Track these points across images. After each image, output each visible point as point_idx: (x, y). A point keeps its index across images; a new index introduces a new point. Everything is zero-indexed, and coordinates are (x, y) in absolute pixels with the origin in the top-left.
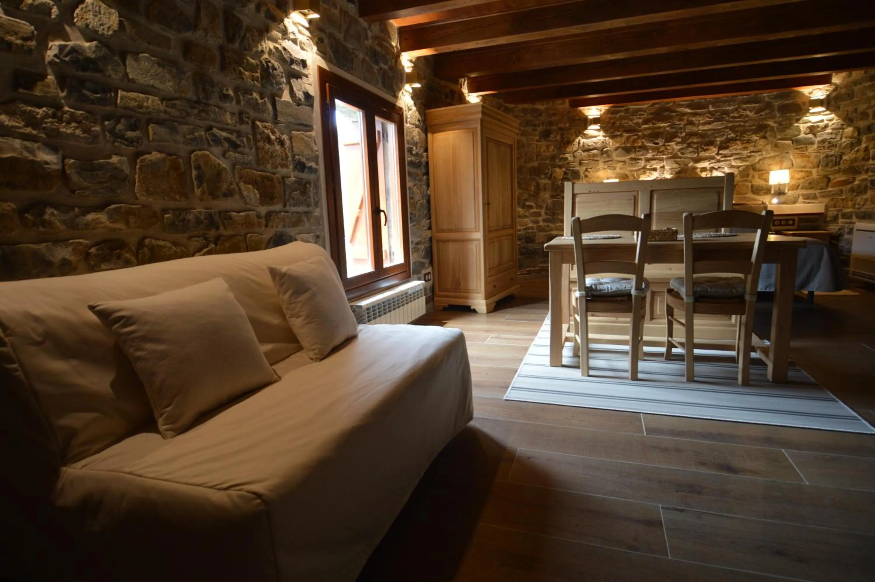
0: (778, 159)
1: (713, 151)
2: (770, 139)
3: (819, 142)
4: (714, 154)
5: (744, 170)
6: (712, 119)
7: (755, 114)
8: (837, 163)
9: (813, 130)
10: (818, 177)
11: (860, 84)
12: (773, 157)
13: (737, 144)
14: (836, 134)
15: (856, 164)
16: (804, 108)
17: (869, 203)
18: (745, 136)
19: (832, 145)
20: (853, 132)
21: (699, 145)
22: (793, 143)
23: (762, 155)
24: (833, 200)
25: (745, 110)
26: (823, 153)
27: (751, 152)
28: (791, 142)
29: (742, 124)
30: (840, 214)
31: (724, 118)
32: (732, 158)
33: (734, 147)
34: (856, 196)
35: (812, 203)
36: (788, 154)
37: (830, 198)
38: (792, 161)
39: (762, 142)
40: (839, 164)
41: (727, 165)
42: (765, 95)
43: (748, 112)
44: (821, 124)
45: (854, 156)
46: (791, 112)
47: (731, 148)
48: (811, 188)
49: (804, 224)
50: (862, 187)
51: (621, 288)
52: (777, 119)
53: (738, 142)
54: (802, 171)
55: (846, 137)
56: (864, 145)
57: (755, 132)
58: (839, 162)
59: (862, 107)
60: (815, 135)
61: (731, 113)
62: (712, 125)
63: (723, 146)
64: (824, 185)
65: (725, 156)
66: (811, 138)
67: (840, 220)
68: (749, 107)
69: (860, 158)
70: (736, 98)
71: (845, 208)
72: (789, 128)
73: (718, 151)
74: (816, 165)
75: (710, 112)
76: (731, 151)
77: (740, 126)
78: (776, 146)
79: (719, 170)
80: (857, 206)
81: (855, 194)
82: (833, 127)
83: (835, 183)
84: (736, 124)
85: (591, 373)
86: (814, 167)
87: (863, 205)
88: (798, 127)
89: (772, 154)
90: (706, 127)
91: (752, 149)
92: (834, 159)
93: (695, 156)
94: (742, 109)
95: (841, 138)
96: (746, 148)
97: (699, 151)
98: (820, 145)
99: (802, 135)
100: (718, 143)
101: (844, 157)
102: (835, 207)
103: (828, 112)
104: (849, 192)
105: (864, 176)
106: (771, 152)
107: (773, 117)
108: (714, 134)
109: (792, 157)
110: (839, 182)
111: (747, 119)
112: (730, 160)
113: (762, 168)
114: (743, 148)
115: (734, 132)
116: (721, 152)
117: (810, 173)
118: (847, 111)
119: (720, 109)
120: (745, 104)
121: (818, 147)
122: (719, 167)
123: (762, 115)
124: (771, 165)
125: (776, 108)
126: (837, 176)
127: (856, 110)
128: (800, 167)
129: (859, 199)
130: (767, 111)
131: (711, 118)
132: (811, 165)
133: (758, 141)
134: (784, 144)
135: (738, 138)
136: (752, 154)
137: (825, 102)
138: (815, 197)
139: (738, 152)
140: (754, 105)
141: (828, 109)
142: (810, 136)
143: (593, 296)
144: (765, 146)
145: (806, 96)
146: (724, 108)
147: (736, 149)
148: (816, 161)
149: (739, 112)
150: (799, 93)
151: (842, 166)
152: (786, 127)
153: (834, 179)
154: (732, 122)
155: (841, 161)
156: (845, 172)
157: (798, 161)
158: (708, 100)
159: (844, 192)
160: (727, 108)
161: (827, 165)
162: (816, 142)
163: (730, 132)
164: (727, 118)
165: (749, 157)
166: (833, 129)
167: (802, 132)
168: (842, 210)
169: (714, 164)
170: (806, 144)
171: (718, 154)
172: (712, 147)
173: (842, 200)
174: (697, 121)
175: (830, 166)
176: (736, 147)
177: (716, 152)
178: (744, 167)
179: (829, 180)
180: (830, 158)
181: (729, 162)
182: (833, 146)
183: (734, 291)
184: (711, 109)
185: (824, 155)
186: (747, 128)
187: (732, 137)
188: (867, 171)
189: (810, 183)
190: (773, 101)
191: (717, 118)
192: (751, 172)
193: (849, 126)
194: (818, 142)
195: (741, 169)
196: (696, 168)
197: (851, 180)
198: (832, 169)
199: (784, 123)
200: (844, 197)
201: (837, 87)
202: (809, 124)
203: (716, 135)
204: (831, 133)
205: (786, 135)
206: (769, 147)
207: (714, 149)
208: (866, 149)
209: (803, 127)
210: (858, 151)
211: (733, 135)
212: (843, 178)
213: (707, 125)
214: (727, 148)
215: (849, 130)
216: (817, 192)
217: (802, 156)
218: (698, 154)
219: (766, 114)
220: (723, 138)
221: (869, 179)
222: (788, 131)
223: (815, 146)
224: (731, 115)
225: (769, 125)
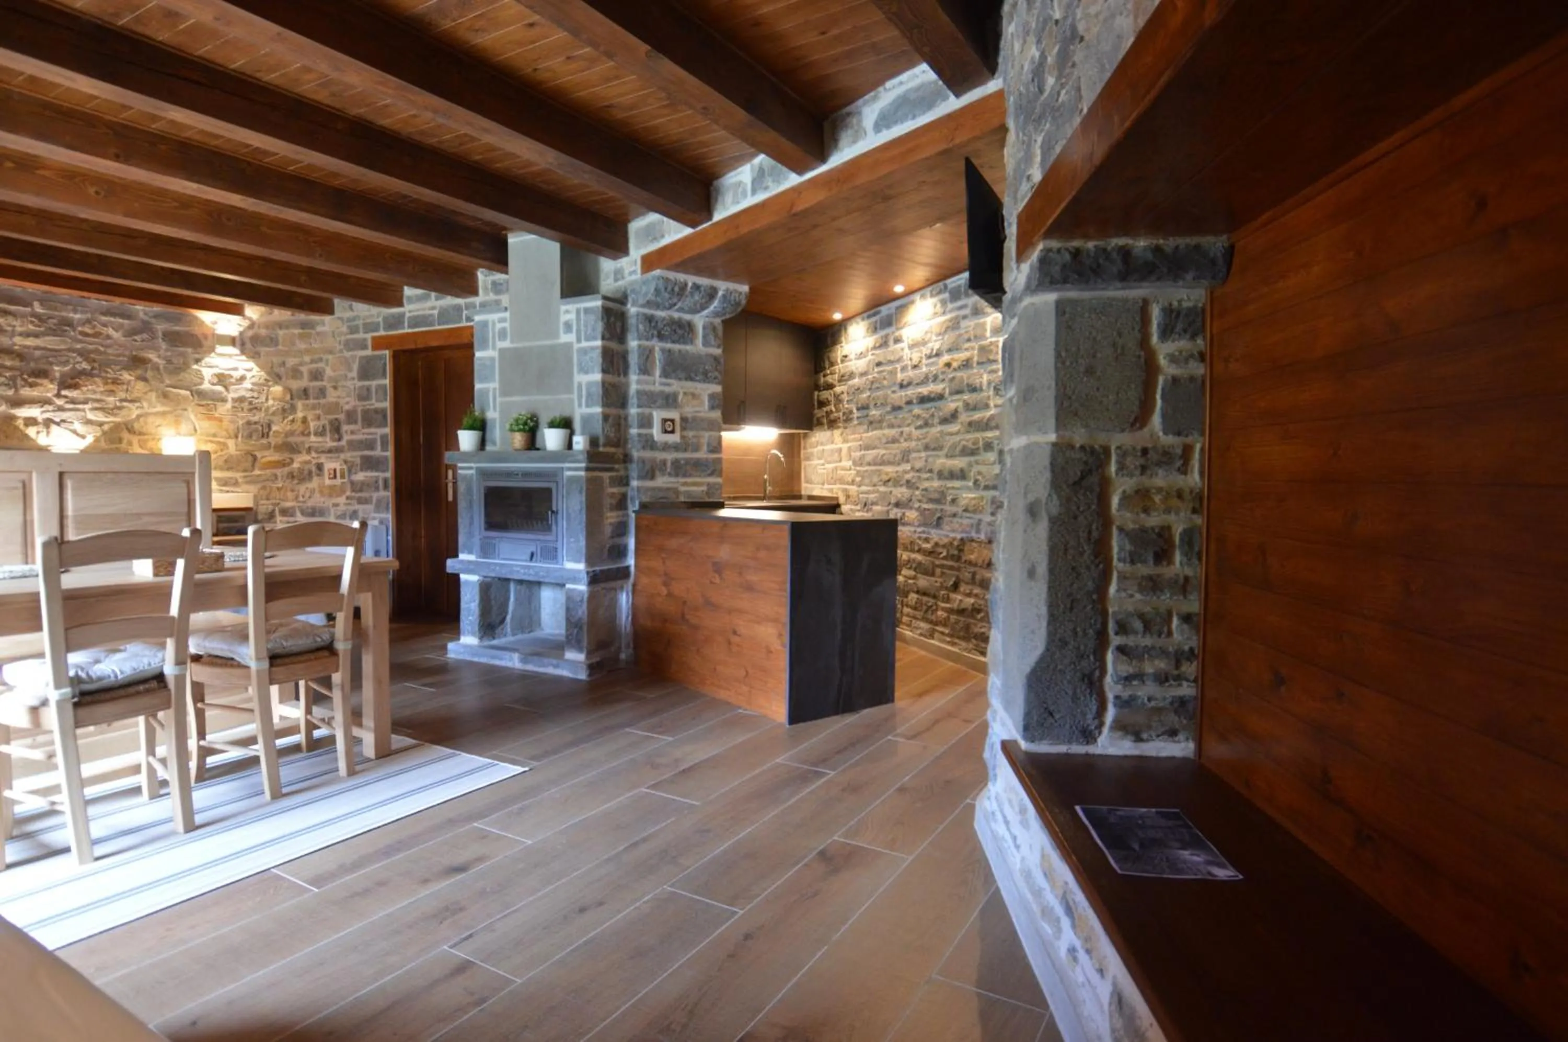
0: (170, 418)
1: (48, 389)
2: (153, 383)
3: (235, 400)
4: (49, 395)
5: (111, 429)
6: (42, 329)
7: (125, 336)
8: (265, 435)
9: (222, 379)
10: (238, 453)
11: (287, 327)
12: (163, 414)
13: (95, 383)
14: (259, 393)
15: (292, 439)
16: (207, 343)
17: (317, 495)
18: (109, 370)
19: (254, 408)
20: (284, 394)
21: (17, 373)
22: (192, 395)
23: (142, 408)
24: (264, 488)
25: (105, 325)
26: (243, 418)
27: (122, 400)
28: (188, 393)
29: (102, 349)
30: (277, 509)
31: (66, 331)
32: (87, 407)
33: (90, 387)
34: (298, 484)
35: (233, 492)
36: (186, 413)
37: (259, 486)
38: (193, 423)
39: (140, 385)
40: (268, 436)
41: (78, 419)
42: (140, 308)
43: (111, 330)
44: (236, 374)
45: (288, 427)
46: (185, 345)
47: (85, 389)
48: (229, 469)
49: (225, 525)
50: (306, 472)
51: (141, 668)
52: (162, 352)
53: (97, 379)
54: (212, 442)
55: (274, 399)
56: (300, 415)
57: (126, 368)
58: (268, 434)
59: (291, 362)
60: (226, 388)
61: (79, 325)
62: (42, 339)
63: (69, 382)
64: (249, 464)
65: (73, 401)
66: (221, 393)
67: (279, 518)
68: (111, 322)
69: (297, 432)
70: (86, 301)
71: (283, 500)
72: (184, 370)
73: (59, 390)
74: (232, 434)
75: (35, 315)
76: (84, 393)
77: (97, 351)
78: (165, 396)
79: (63, 425)
80: (301, 499)
81: (296, 481)
82: (254, 380)
83: (265, 464)
84: (91, 347)
85: (99, 850)
86: (230, 437)
87: (310, 497)
88: (199, 371)
89: (160, 408)
90: (30, 342)
91: (123, 395)
92: (260, 428)
93: (11, 393)
94: (99, 323)
95: (267, 399)
96: (112, 392)
97: (19, 386)
98: (236, 405)
99: (206, 386)
100: (57, 375)
101: (274, 428)
102: (268, 499)
103: (244, 358)
104: (288, 477)
105: (305, 457)
106: (159, 405)
107: (156, 349)
108: (48, 357)
109: (192, 417)
110: (270, 462)
111: (109, 341)
112: (84, 410)
113: (144, 430)
114: (106, 391)
115: (87, 359)
116: (64, 393)
117: (224, 446)
118: (272, 362)
119: (56, 313)
120: (104, 314)
121: (234, 407)
122: (63, 421)
123: (136, 341)
124: (159, 426)
125: (160, 334)
126: (266, 453)
127: (284, 364)
128: (208, 435)
129: (302, 488)
130: (145, 336)
131: (39, 326)
132: (224, 433)
133: (132, 383)
134: (179, 395)
135: (95, 372)
136: (125, 404)
137: (238, 342)
138: (236, 484)
139: (98, 396)
140: (121, 321)
141: (243, 352)
142: (219, 388)
143: (83, 694)
144: (146, 393)
145: (207, 326)
146: (64, 314)
147: (95, 392)
148: (232, 427)
149: (94, 327)
150: (196, 318)
151: (273, 440)
152: (180, 368)
153: (263, 457)
154: (80, 341)
155: (271, 433)
156: (279, 448)
157: (204, 425)
158: (30, 290)
159: (280, 479)
160: (71, 315)
161: (250, 436)
162: (230, 400)
163: (79, 359)
164: (72, 333)
165: (120, 408)
166: (253, 384)
167: (206, 382)
168: (279, 504)
169: (52, 414)
170: (213, 400)
171: (58, 395)
172: (45, 382)
173: (278, 489)
174: (10, 325)
175: (254, 438)
176: (92, 389)
177: (56, 392)
178: (112, 424)
179: (255, 458)
180: (254, 426)
181: (83, 414)
182: (256, 408)
183: (319, 639)
184: (38, 308)
185: (244, 421)
186: (111, 357)
187: (84, 369)
188: (309, 450)
189: (226, 461)
190: (153, 320)
191: (50, 328)
192: (126, 435)
193: (276, 383)
194: (233, 399)
195: (106, 427)
196: (14, 418)
197: (288, 460)
198: (258, 443)
199: (175, 361)
200: (280, 485)
201: (252, 325)
202: (216, 371)
203: (51, 359)
204: (252, 390)
205: (180, 380)
206: (153, 396)
207: (51, 386)
208: (304, 420)
209: (207, 373)
210: (293, 421)
211: (85, 366)
212: (276, 457)
213: (31, 339)
214: (75, 386)
215: (277, 389)
216: (238, 475)
217: (210, 418)
218: (17, 390)
219: (143, 341)
220: (67, 368)
221: (314, 462)
222: (182, 374)
223: (229, 405)
224: (80, 329)
225: (150, 360)
